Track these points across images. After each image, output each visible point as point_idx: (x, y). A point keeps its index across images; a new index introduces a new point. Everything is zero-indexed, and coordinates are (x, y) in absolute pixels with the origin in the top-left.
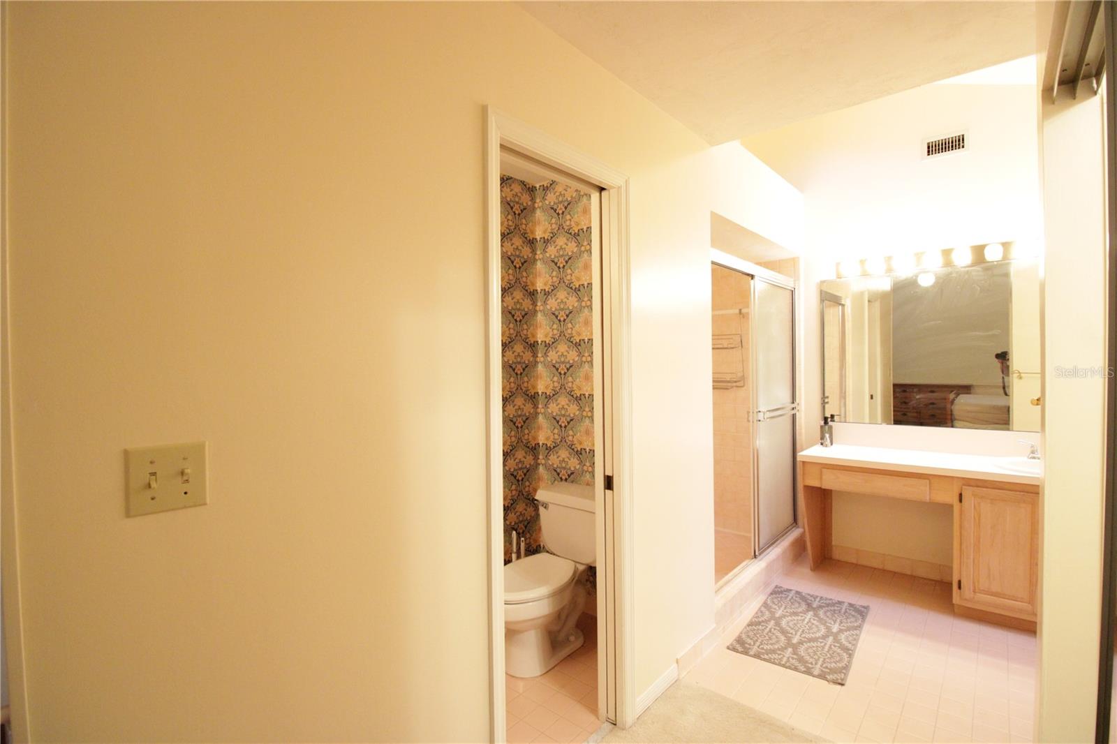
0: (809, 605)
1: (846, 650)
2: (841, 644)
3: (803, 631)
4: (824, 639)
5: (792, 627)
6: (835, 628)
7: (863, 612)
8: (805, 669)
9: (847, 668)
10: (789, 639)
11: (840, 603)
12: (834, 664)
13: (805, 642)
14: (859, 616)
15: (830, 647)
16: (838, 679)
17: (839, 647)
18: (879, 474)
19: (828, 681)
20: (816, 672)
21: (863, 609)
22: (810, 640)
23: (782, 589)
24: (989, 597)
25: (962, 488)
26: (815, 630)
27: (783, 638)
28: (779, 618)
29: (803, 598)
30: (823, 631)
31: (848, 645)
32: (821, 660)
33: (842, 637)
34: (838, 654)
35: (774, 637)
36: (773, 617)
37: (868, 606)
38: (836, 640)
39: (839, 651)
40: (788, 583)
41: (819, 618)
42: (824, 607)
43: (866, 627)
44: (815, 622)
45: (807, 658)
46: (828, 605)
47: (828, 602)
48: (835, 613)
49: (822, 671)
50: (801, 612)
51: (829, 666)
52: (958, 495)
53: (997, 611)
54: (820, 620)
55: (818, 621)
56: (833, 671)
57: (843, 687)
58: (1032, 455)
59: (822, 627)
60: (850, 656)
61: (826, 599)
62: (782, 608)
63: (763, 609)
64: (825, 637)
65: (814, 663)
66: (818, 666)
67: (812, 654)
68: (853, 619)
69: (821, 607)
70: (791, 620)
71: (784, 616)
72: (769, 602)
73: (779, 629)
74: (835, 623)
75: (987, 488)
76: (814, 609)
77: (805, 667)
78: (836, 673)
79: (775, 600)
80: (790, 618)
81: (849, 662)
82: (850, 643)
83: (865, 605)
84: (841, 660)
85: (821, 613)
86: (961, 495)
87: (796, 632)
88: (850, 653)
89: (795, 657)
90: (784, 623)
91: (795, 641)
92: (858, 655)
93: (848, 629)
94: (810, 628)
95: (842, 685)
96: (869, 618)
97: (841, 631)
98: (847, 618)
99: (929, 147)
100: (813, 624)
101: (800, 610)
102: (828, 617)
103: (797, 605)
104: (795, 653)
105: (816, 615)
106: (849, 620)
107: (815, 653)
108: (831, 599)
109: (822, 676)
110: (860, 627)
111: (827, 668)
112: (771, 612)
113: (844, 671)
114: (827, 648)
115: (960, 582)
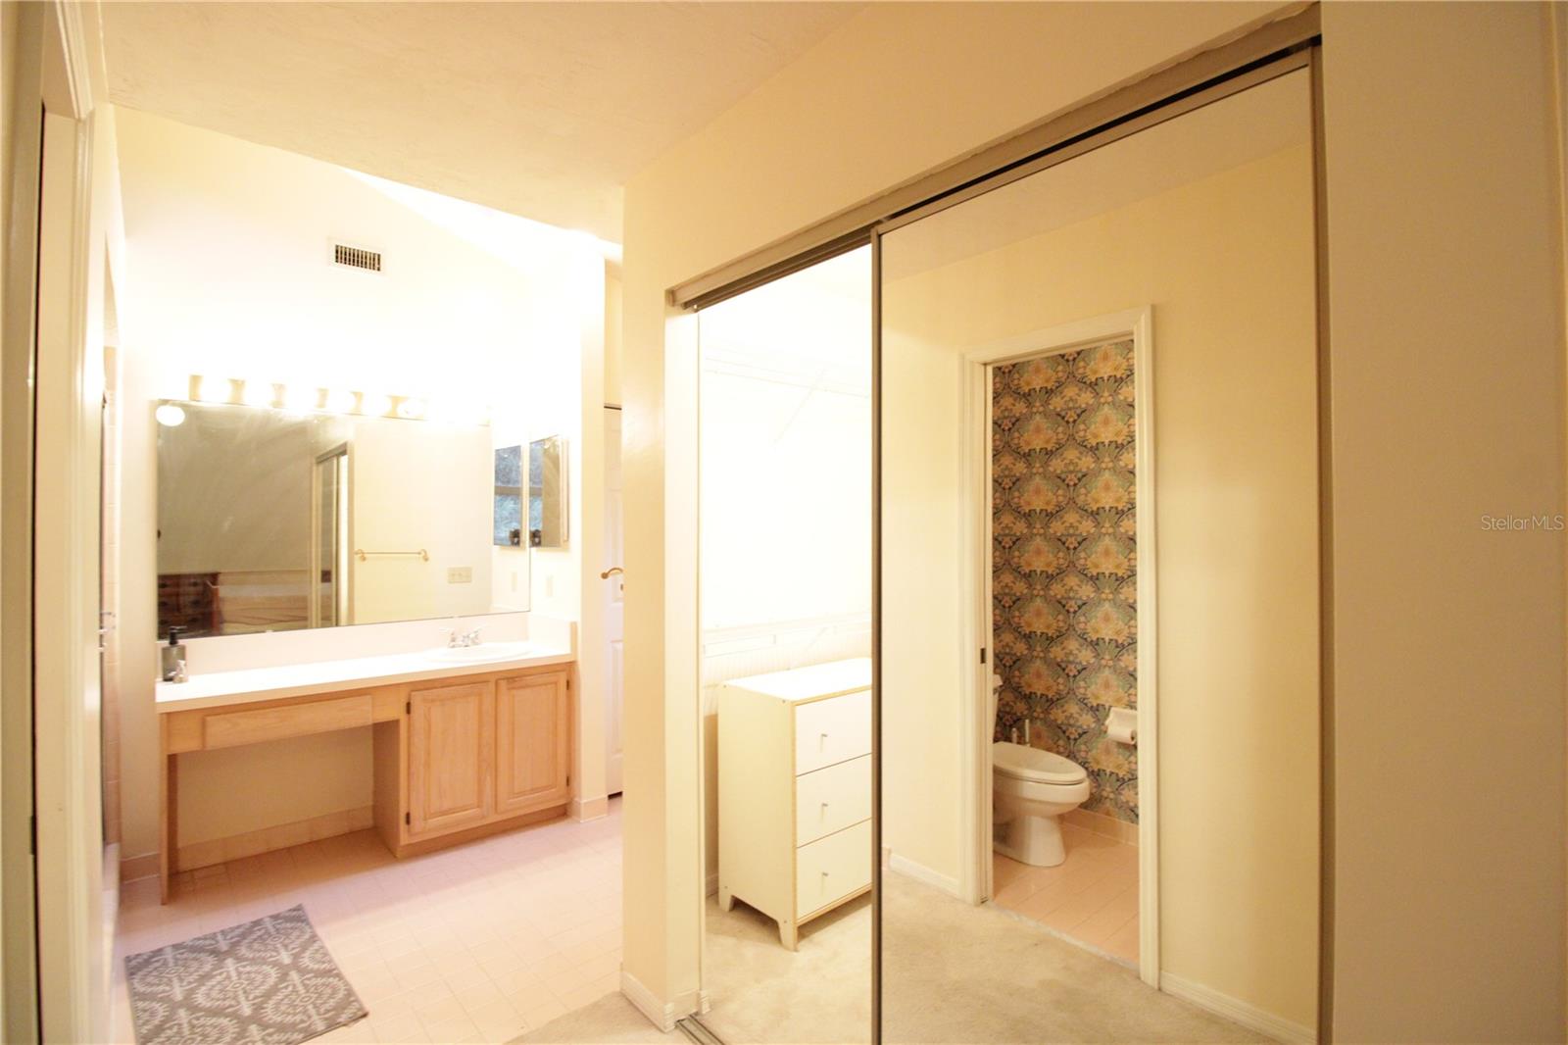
0: (215, 952)
1: (328, 973)
2: (312, 971)
3: (245, 992)
4: (285, 981)
5: (221, 996)
6: (285, 958)
7: (300, 917)
8: (301, 1036)
9: (350, 993)
10: (235, 1016)
11: (257, 923)
12: (332, 1000)
13: (263, 1002)
14: (299, 924)
15: (305, 986)
16: (355, 1013)
17: (316, 977)
18: (303, 703)
19: (344, 1025)
20: (320, 1026)
21: (295, 913)
22: (268, 995)
23: (145, 957)
24: (440, 818)
25: (410, 695)
26: (259, 978)
27: (224, 1021)
28: (185, 998)
29: (194, 949)
30: (273, 974)
31: (324, 966)
32: (310, 1007)
33: (306, 961)
34: (323, 985)
35: (209, 1029)
36: (174, 1007)
37: (300, 905)
38: (302, 971)
39: (320, 981)
40: (146, 942)
41: (247, 959)
42: (239, 942)
43: (320, 931)
44: (248, 969)
45: (289, 1019)
46: (243, 936)
47: (237, 932)
48: (265, 940)
49: (326, 1019)
50: (213, 970)
51: (327, 1006)
52: (405, 704)
53: (447, 832)
54: (253, 961)
55: (251, 965)
56: (340, 1008)
57: (370, 1017)
58: (452, 644)
59: (266, 968)
60: (339, 976)
61: (232, 930)
62: (176, 982)
63: (141, 1005)
64: (284, 977)
65: (305, 1018)
66: (315, 1017)
67: (290, 1010)
68: (296, 933)
69: (235, 945)
70: (210, 989)
71: (192, 991)
72: (141, 988)
73: (203, 1013)
74: (277, 951)
75: (436, 688)
76: (228, 953)
77: (300, 1031)
78: (344, 1009)
79: (150, 979)
80: (203, 988)
81: (347, 984)
82: (324, 962)
83: (293, 905)
84: (335, 991)
85: (243, 951)
86: (408, 705)
87: (235, 998)
88: (332, 972)
89: (271, 1030)
90: (200, 998)
91: (247, 1011)
92: (347, 971)
93: (304, 949)
94: (251, 981)
95: (365, 1015)
96: (312, 917)
97: (296, 957)
98: (288, 936)
99: (337, 252)
100: (249, 973)
101: (207, 968)
102: (259, 951)
103: (195, 964)
104: (264, 1026)
105: (239, 959)
106: (293, 937)
107: (292, 1005)
108: (238, 927)
109: (332, 1025)
110: (314, 938)
111: (327, 1011)
112: (161, 1000)
113: (352, 999)
114: (301, 990)
115: (408, 815)
